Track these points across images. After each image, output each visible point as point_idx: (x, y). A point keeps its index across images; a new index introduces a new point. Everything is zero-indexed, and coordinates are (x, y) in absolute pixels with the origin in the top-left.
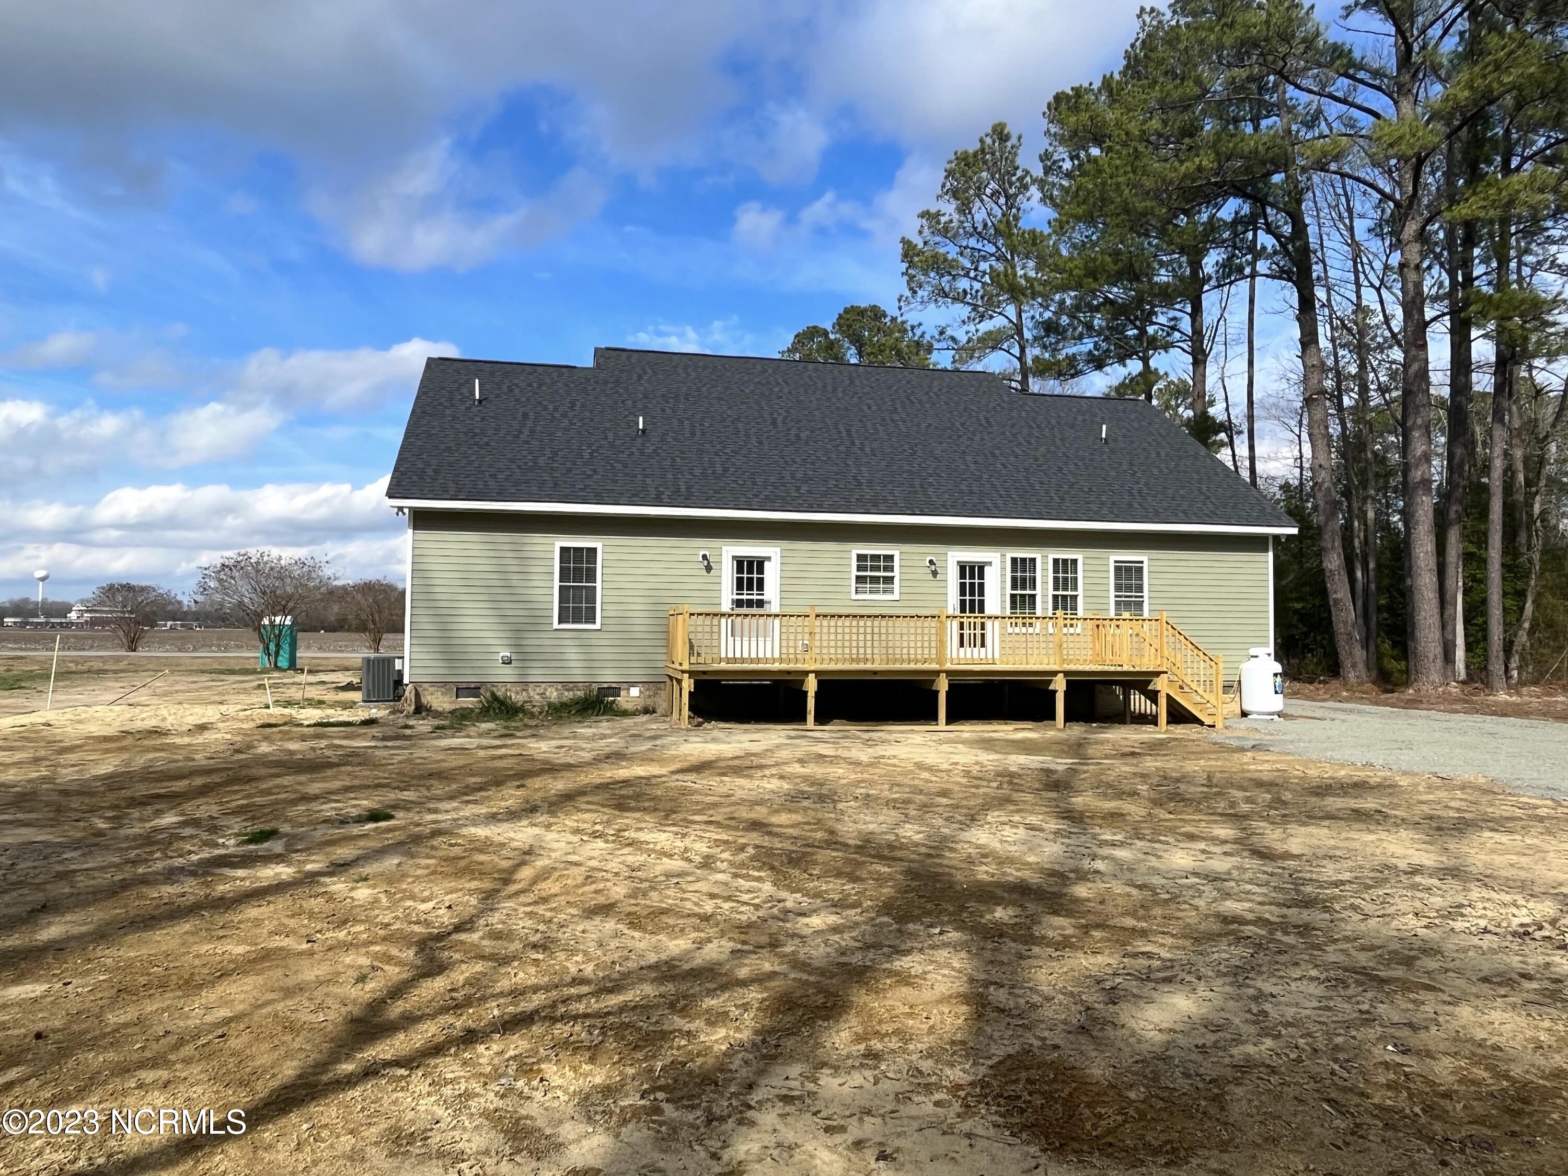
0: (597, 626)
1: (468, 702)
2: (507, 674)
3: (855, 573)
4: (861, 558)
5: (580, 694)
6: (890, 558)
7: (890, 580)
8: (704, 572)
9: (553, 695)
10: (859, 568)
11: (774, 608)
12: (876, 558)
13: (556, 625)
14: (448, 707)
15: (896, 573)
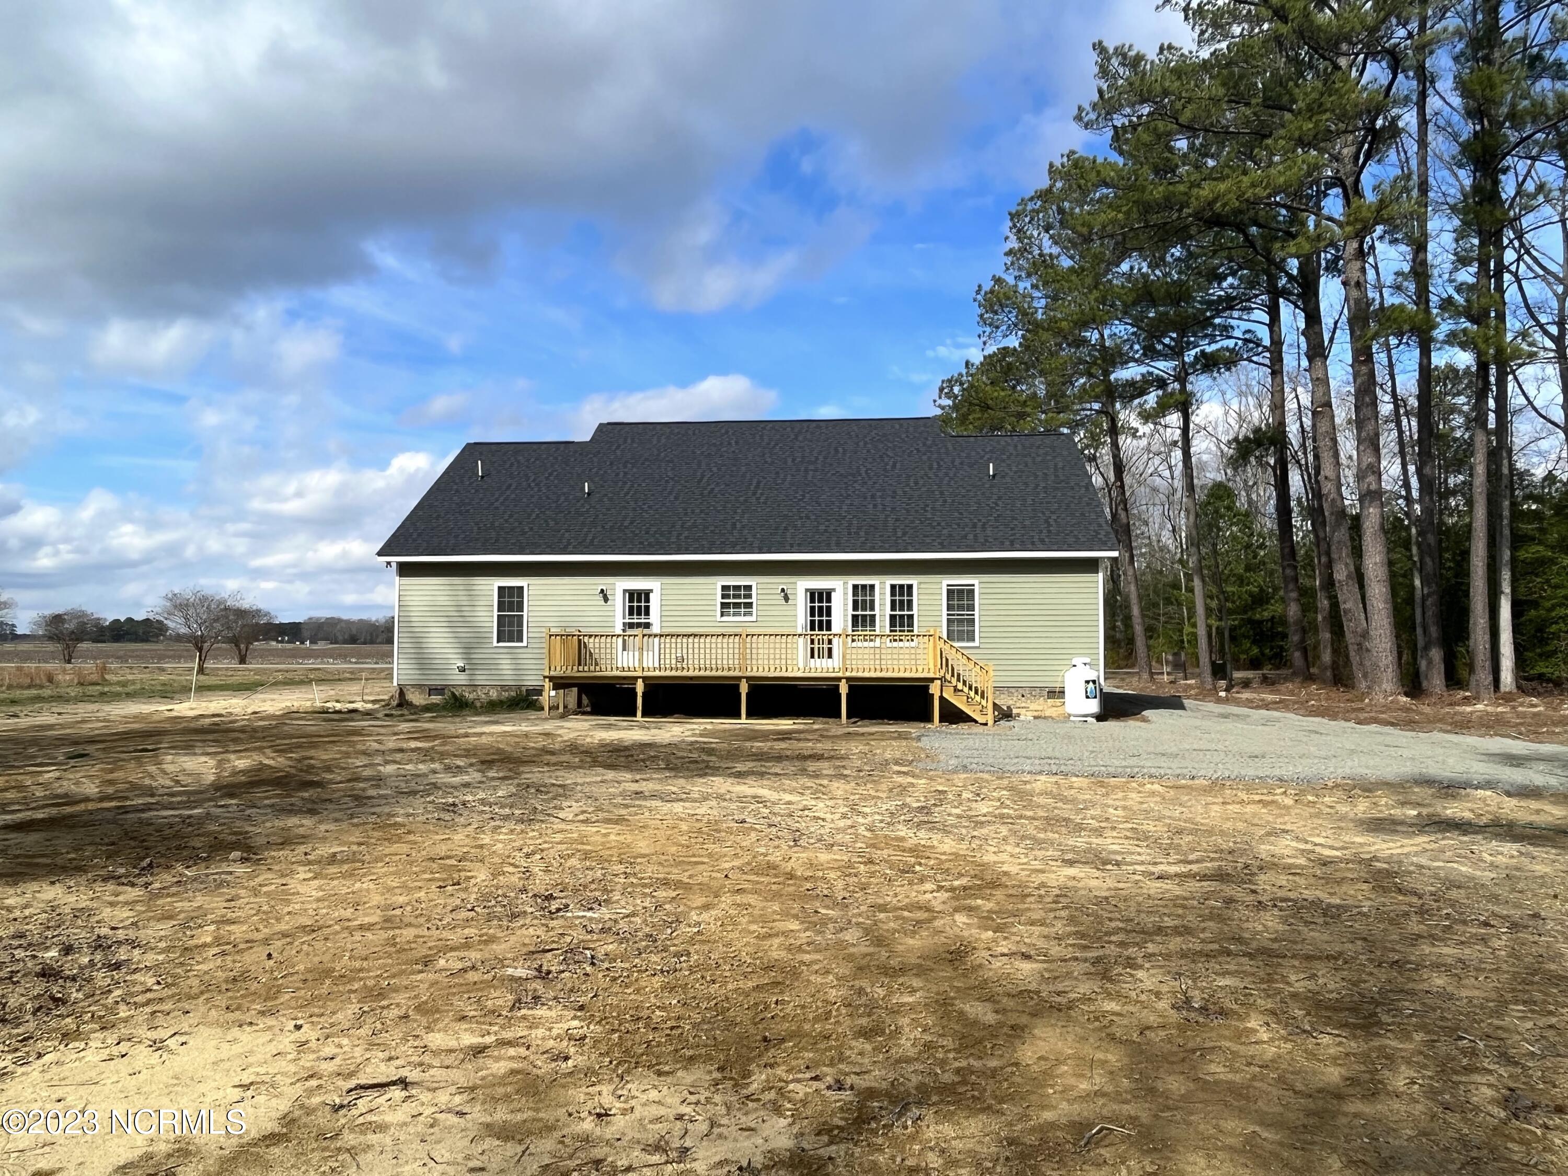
0: (524, 644)
1: (436, 699)
2: (460, 679)
3: (719, 600)
4: (724, 588)
5: (513, 694)
6: (749, 588)
7: (749, 605)
8: (602, 603)
9: (494, 694)
10: (723, 597)
11: (655, 629)
12: (737, 588)
13: (495, 644)
14: (424, 702)
15: (754, 600)
